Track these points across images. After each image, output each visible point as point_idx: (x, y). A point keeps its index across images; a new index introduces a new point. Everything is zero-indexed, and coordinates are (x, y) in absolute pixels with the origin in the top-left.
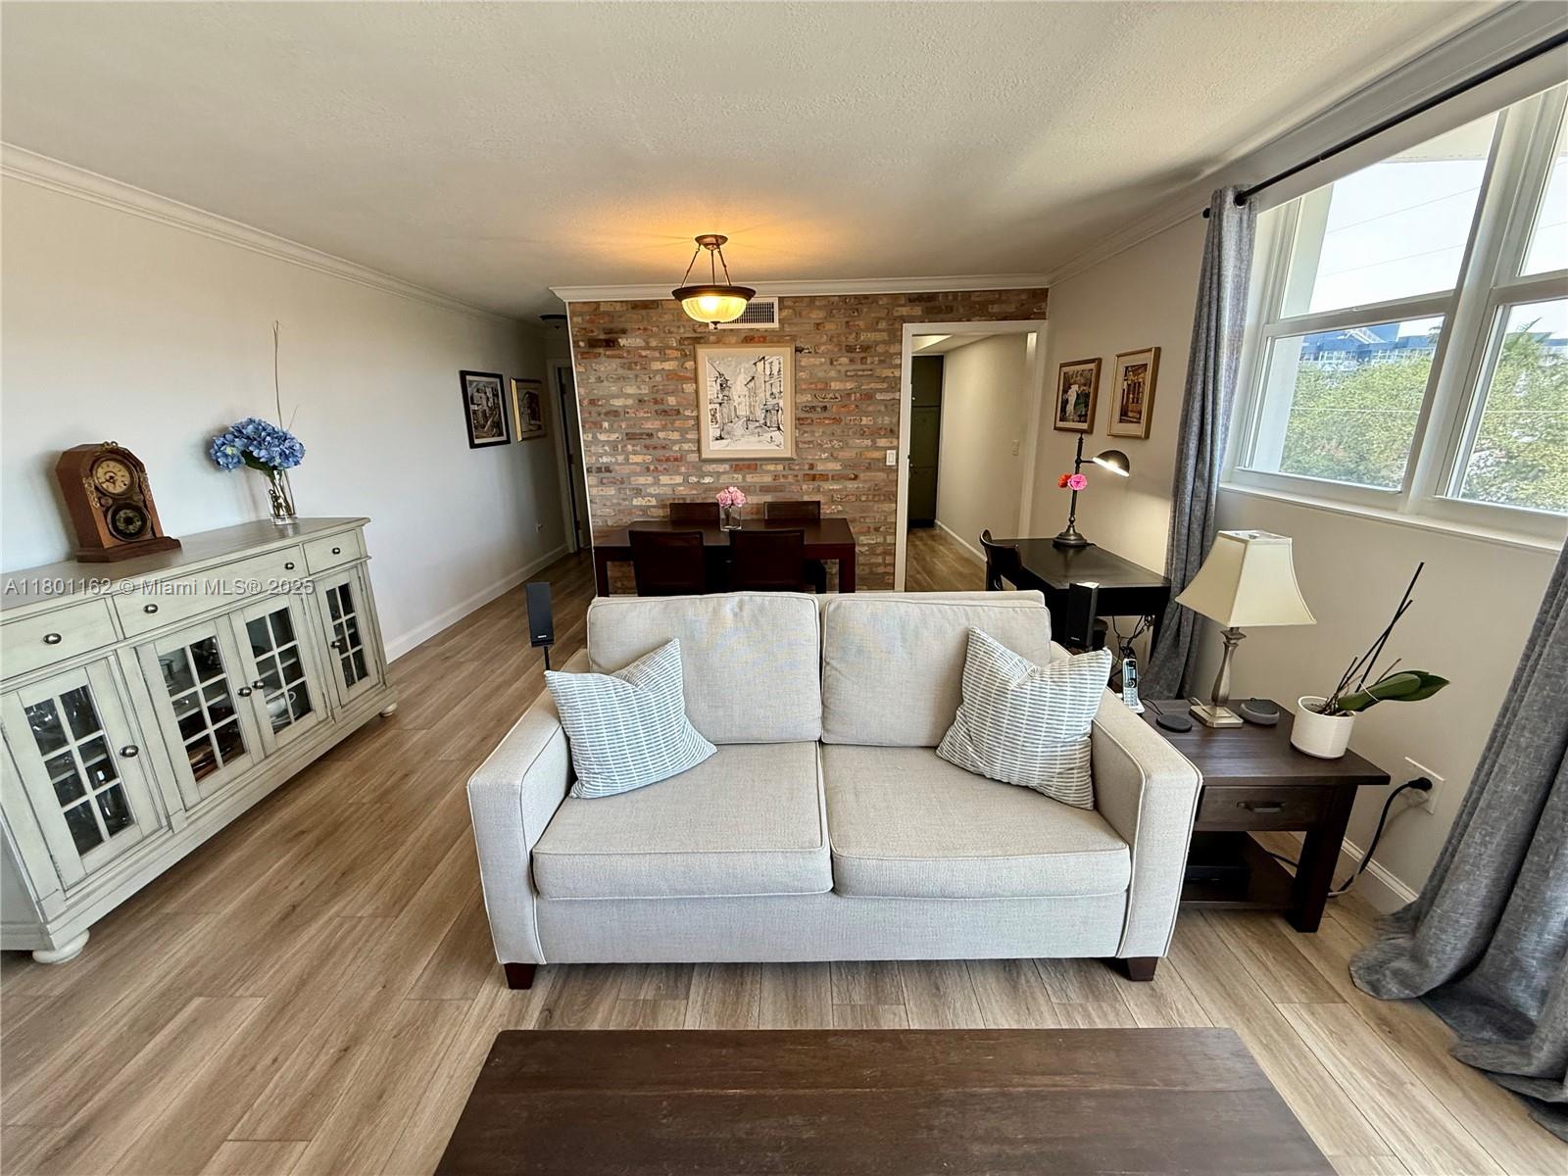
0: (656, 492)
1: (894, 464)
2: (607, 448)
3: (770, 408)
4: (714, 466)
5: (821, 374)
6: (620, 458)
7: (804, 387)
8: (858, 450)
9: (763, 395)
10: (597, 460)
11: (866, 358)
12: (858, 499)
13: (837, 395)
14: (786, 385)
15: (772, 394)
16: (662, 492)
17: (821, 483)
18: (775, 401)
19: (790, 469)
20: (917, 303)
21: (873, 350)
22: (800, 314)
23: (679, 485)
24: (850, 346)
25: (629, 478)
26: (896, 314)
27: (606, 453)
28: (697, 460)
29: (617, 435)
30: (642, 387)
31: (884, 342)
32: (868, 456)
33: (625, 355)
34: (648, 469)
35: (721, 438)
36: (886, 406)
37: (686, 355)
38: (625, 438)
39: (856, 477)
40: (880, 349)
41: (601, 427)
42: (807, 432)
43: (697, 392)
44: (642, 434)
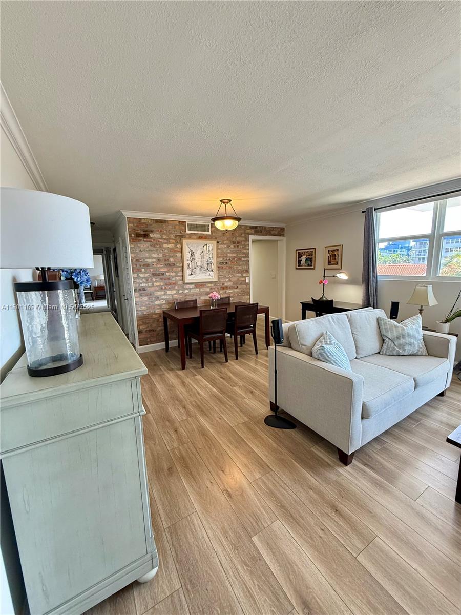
0: (166, 298)
1: (249, 282)
2: (143, 280)
3: (209, 263)
4: (189, 286)
5: (225, 251)
6: (150, 284)
7: (220, 255)
8: (237, 278)
9: (206, 258)
10: (139, 285)
11: (238, 246)
13: (230, 259)
14: (214, 255)
15: (210, 258)
17: (226, 290)
18: (211, 260)
19: (216, 285)
20: (253, 229)
21: (241, 243)
23: (175, 294)
24: (234, 242)
25: (154, 293)
26: (247, 232)
27: (143, 283)
28: (182, 283)
29: (148, 274)
30: (160, 254)
31: (244, 241)
32: (241, 280)
33: (152, 241)
34: (162, 288)
36: (245, 263)
37: (178, 242)
38: (152, 275)
39: (237, 287)
41: (141, 271)
42: (221, 272)
43: (182, 257)
44: (159, 274)
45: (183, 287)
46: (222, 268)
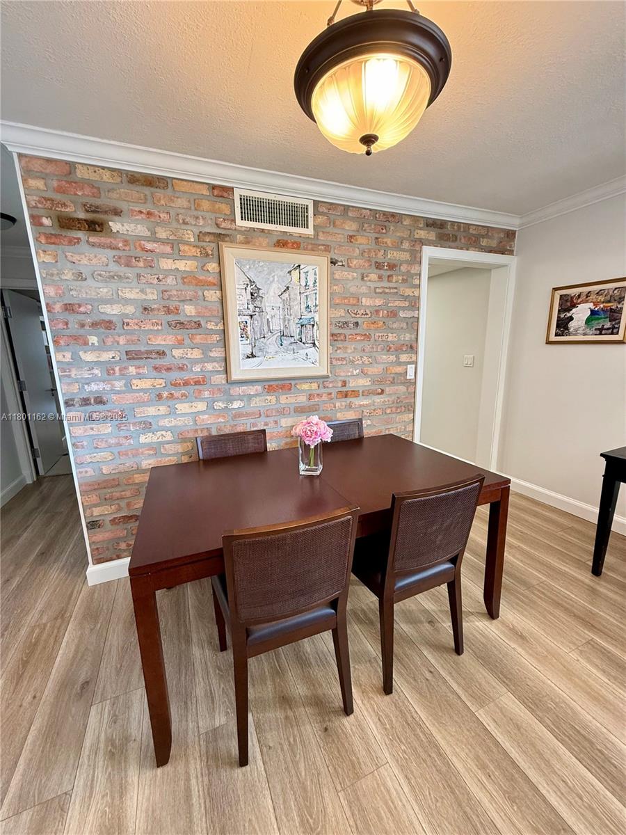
0: (172, 424)
1: (413, 377)
2: (96, 371)
3: (305, 322)
4: (245, 388)
5: (353, 290)
7: (338, 301)
8: (385, 366)
9: (297, 307)
10: (81, 389)
11: (392, 276)
13: (368, 312)
14: (320, 298)
15: (308, 307)
16: (179, 424)
17: (351, 399)
18: (310, 315)
19: (325, 387)
20: (432, 228)
21: (397, 268)
22: (334, 223)
23: (203, 412)
24: (379, 263)
25: (132, 409)
26: (417, 236)
27: (95, 379)
28: (224, 382)
29: (111, 354)
30: (148, 290)
31: (406, 262)
32: (393, 371)
33: (120, 245)
34: (160, 397)
35: (253, 356)
36: (408, 324)
37: (207, 255)
38: (124, 357)
39: (382, 392)
40: (404, 268)
41: (86, 343)
42: (340, 348)
43: (222, 302)
44: (150, 352)
45: (227, 392)
46: (342, 337)
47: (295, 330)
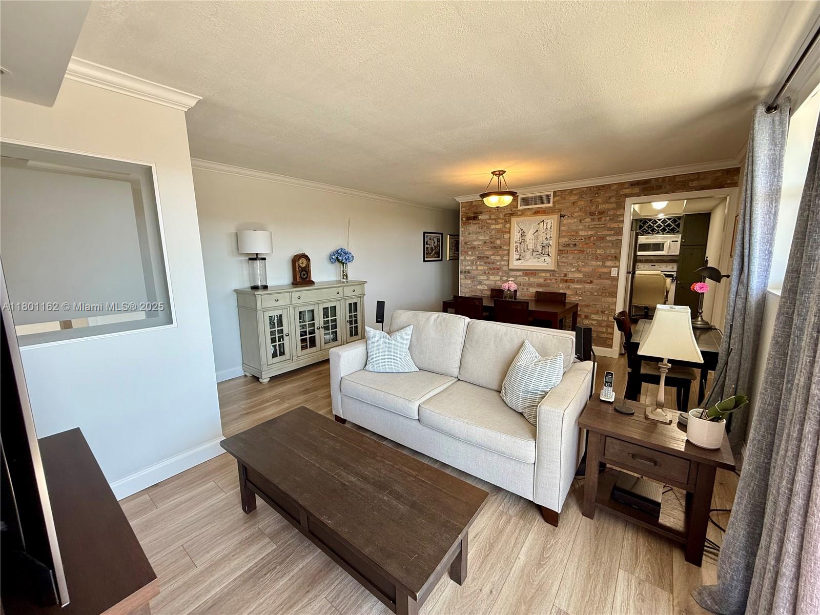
1: (616, 276)
2: (469, 263)
3: (545, 245)
4: (515, 272)
5: (574, 228)
6: (474, 267)
7: (564, 234)
8: (594, 268)
9: (541, 239)
10: (465, 268)
11: (601, 218)
12: (592, 294)
14: (554, 233)
15: (546, 238)
16: (490, 283)
17: (570, 284)
18: (548, 242)
19: (553, 276)
20: (636, 186)
21: (606, 213)
22: (565, 198)
23: (498, 281)
24: (592, 213)
25: (477, 276)
26: (621, 193)
27: (469, 265)
28: (507, 269)
29: (473, 257)
31: (613, 209)
32: (600, 271)
33: (481, 223)
34: (485, 273)
35: (519, 259)
36: (612, 244)
37: (506, 221)
39: (591, 282)
40: (611, 213)
42: (564, 257)
43: (510, 237)
44: (484, 257)
46: (566, 252)
47: (539, 248)
